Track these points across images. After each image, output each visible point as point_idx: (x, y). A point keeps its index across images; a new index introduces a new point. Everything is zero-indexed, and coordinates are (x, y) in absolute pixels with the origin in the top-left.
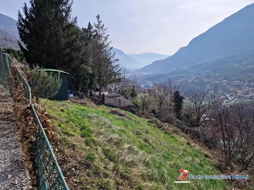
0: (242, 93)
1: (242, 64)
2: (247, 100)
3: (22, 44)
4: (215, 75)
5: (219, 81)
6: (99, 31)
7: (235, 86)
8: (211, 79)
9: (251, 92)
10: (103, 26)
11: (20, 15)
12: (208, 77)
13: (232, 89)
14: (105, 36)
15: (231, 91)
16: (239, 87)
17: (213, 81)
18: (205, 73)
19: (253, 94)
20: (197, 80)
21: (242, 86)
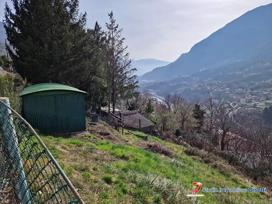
0: (245, 101)
1: (244, 71)
2: (251, 109)
3: (12, 48)
4: (218, 83)
5: (222, 88)
6: (112, 33)
7: (238, 94)
8: (214, 87)
9: (254, 100)
10: (117, 27)
11: (8, 9)
12: (211, 85)
13: (234, 97)
14: (120, 39)
15: (233, 99)
16: (242, 95)
17: (216, 89)
18: (207, 81)
19: (255, 102)
20: (200, 89)
21: (244, 94)
